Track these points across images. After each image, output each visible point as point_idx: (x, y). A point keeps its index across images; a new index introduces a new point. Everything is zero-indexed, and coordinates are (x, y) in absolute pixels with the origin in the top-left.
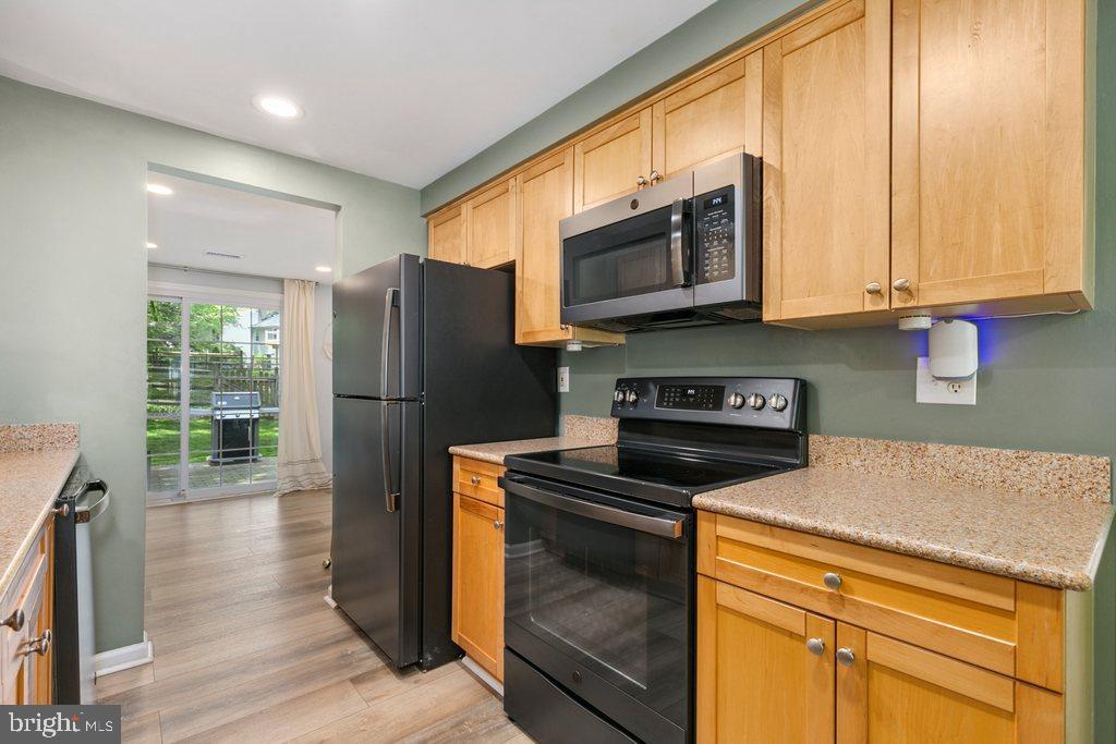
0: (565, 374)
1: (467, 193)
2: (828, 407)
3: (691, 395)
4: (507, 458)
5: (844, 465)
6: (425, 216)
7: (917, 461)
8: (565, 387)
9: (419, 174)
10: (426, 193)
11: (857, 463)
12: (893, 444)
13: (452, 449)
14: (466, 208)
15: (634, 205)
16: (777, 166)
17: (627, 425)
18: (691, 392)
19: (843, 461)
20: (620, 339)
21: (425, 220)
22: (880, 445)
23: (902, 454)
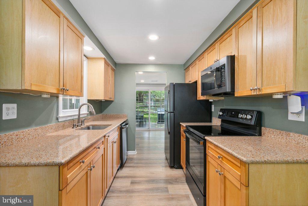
0: (213, 107)
1: (190, 64)
2: (266, 120)
3: (233, 114)
4: (186, 126)
5: (270, 136)
6: (185, 70)
7: (288, 137)
8: (213, 110)
9: (182, 61)
10: (185, 65)
11: (273, 136)
12: (282, 132)
13: (181, 123)
14: (190, 68)
15: (211, 68)
16: (237, 57)
17: (223, 121)
18: (233, 113)
19: (269, 135)
20: (222, 98)
21: (185, 71)
22: (278, 131)
23: (284, 135)
